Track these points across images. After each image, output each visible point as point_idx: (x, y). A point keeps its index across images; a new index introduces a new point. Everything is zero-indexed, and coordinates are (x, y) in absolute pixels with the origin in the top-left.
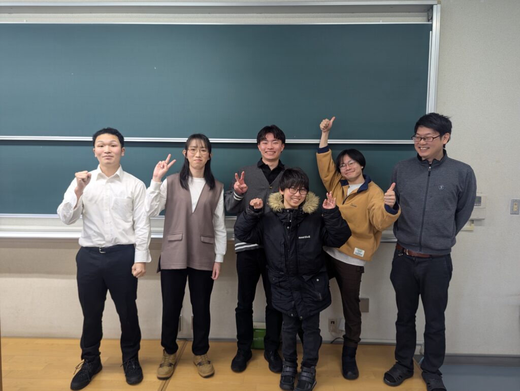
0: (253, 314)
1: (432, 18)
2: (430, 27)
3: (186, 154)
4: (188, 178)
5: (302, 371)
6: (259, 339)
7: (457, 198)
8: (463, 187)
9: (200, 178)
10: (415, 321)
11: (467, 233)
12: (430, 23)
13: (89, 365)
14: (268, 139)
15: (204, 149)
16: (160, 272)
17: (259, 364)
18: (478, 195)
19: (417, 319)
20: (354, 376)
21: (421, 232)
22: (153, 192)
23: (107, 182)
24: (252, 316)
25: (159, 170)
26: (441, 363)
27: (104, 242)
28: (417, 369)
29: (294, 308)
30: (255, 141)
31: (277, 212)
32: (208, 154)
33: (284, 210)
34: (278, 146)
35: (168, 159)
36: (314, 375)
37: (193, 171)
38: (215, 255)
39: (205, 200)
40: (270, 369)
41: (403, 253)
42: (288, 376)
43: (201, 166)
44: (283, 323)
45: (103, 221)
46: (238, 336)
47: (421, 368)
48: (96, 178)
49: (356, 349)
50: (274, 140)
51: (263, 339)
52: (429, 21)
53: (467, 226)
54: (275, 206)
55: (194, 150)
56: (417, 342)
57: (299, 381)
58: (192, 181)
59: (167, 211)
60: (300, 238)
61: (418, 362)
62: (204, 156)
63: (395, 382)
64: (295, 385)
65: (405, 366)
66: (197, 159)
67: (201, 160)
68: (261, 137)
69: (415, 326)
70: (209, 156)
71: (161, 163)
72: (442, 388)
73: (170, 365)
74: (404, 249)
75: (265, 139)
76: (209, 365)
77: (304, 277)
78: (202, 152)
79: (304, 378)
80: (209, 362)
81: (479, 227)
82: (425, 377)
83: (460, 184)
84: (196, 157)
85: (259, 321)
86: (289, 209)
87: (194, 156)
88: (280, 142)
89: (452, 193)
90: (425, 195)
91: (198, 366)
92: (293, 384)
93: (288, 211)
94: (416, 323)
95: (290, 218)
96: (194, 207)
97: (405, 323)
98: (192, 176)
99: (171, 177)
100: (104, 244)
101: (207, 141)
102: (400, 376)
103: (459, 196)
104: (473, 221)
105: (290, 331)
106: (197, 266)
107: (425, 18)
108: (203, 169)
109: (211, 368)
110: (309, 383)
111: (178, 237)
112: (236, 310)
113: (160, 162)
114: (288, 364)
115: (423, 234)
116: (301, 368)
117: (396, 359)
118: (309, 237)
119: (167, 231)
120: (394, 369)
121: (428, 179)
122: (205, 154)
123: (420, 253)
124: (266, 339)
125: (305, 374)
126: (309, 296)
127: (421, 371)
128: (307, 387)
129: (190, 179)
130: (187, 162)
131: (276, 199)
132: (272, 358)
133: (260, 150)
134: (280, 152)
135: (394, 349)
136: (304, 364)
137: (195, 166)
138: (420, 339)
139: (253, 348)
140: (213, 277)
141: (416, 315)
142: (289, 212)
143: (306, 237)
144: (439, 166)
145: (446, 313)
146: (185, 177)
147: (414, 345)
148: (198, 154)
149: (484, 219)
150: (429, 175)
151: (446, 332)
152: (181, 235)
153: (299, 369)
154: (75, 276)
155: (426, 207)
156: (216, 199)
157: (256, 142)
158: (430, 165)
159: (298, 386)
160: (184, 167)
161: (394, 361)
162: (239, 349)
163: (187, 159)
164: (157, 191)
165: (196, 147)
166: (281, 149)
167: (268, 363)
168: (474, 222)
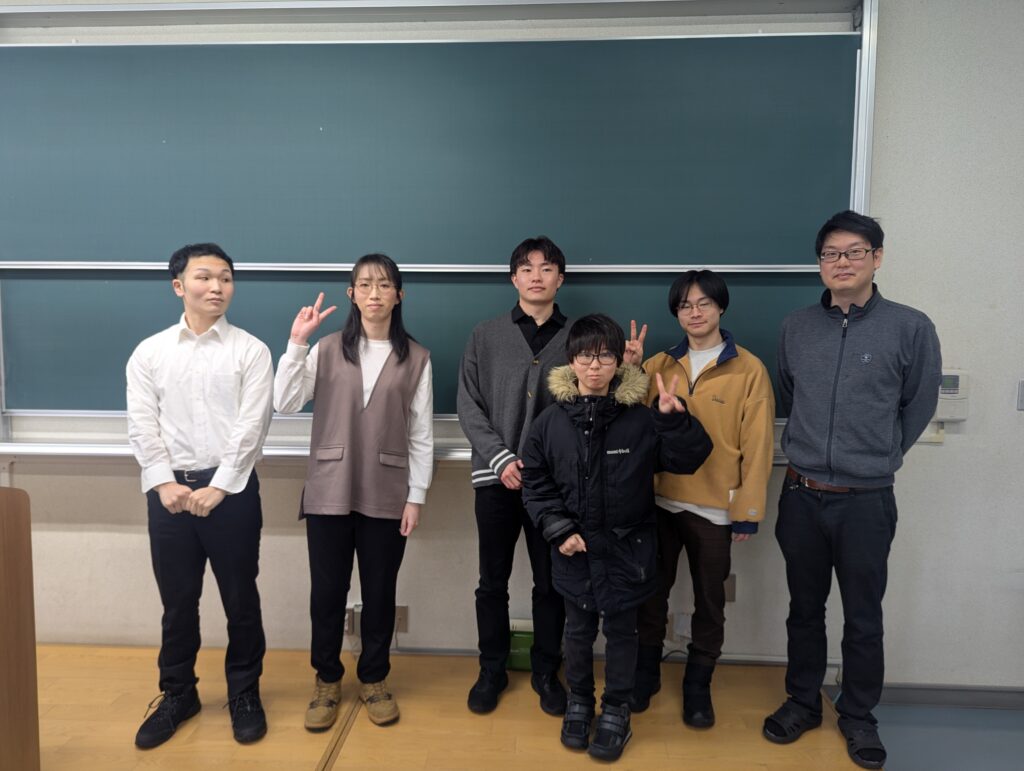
0: (509, 603)
1: (861, 24)
2: (856, 42)
3: (353, 295)
4: (359, 339)
5: (604, 712)
6: (522, 651)
7: (899, 379)
8: (909, 357)
9: (383, 339)
10: (824, 617)
11: (932, 448)
12: (857, 33)
13: (173, 702)
14: (532, 262)
15: (386, 282)
16: (305, 520)
17: (523, 697)
18: (946, 370)
19: (827, 613)
20: (706, 721)
21: (829, 444)
22: (292, 365)
23: (197, 346)
24: (507, 606)
25: (301, 325)
26: (876, 700)
27: (194, 461)
28: (829, 712)
29: (590, 592)
30: (506, 268)
31: (565, 402)
32: (394, 291)
33: (578, 398)
34: (550, 277)
35: (318, 302)
36: (626, 719)
37: (367, 326)
38: (409, 488)
39: (388, 382)
40: (543, 709)
41: (799, 484)
42: (578, 721)
43: (382, 315)
44: (566, 621)
45: (192, 422)
46: (481, 645)
47: (837, 709)
48: (178, 339)
49: (711, 670)
50: (544, 264)
51: (528, 651)
52: (855, 29)
53: (928, 433)
54: (560, 390)
55: (365, 285)
56: (829, 661)
57: (598, 730)
58: (366, 346)
59: (317, 404)
60: (609, 452)
61: (832, 699)
62: (385, 297)
63: (785, 735)
64: (591, 739)
65: (805, 706)
66: (373, 302)
67: (381, 306)
68: (518, 259)
69: (824, 627)
70: (398, 296)
71: (306, 310)
72: (879, 747)
73: (331, 703)
74: (800, 476)
75: (527, 262)
76: (389, 702)
77: (616, 531)
78: (381, 289)
79: (607, 726)
80: (389, 697)
81: (954, 437)
82: (845, 727)
83: (902, 350)
84: (371, 299)
85: (521, 615)
86: (587, 397)
87: (366, 299)
88: (555, 268)
89: (888, 368)
90: (834, 373)
91: (368, 703)
92: (587, 737)
93: (586, 400)
94: (827, 621)
95: (590, 413)
96: (367, 398)
97: (805, 623)
98: (366, 336)
99: (325, 341)
100: (193, 465)
101: (392, 267)
102: (795, 725)
103: (904, 375)
104: (941, 424)
105: (580, 637)
106: (370, 510)
107: (848, 24)
108: (388, 323)
109: (392, 707)
110: (616, 734)
111: (334, 453)
112: (477, 592)
113: (304, 309)
114: (577, 698)
115: (833, 447)
116: (602, 706)
117: (788, 692)
118: (628, 451)
119: (316, 442)
120: (784, 710)
121: (843, 342)
122: (387, 295)
123: (830, 484)
124: (535, 650)
125: (609, 718)
126: (620, 571)
127: (836, 716)
128: (614, 742)
129: (362, 343)
130: (356, 313)
131: (564, 377)
132: (546, 687)
133: (516, 286)
134: (554, 290)
135: (783, 672)
136: (606, 699)
137: (371, 315)
138: (835, 654)
139: (509, 669)
140: (402, 531)
141: (826, 605)
142: (590, 402)
143: (621, 451)
144: (861, 316)
145: (885, 604)
146: (353, 338)
147: (822, 665)
148: (373, 294)
149: (964, 420)
150: (844, 336)
151: (886, 639)
152: (341, 450)
153: (598, 709)
154: (146, 528)
155: (837, 396)
156: (414, 380)
157: (509, 271)
158: (846, 316)
159: (597, 741)
160: (350, 321)
161: (784, 696)
162: (483, 669)
163: (356, 305)
164: (300, 363)
165: (370, 279)
166: (557, 284)
167: (538, 697)
168: (946, 426)
